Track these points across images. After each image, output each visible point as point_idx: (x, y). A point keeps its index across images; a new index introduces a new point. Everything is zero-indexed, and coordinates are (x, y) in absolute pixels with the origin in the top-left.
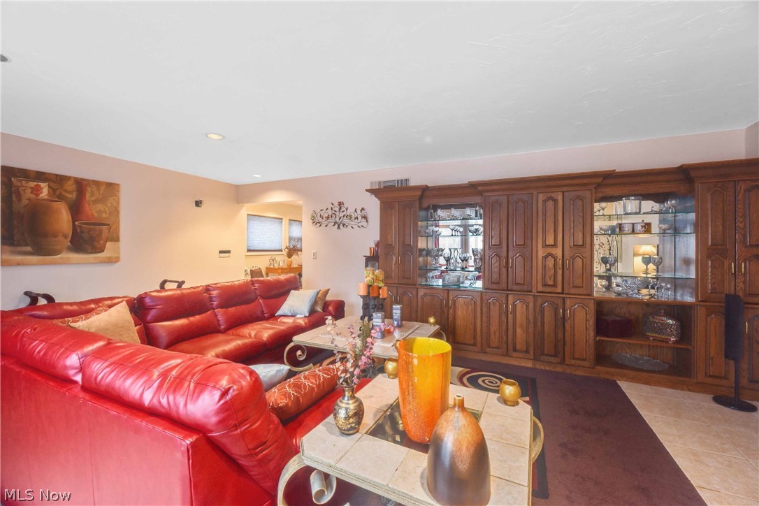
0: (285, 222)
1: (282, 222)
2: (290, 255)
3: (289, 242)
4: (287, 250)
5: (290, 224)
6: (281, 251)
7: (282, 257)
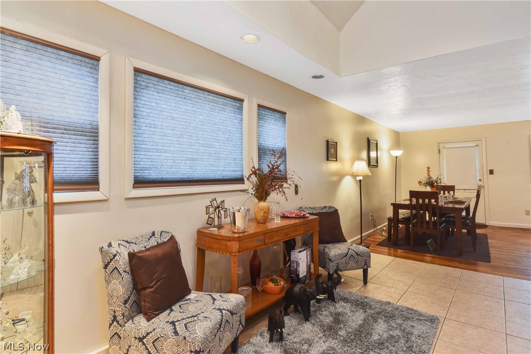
0: (249, 108)
1: (240, 109)
2: (262, 193)
3: (260, 160)
4: (254, 178)
5: (260, 117)
6: (240, 180)
7: (243, 197)
